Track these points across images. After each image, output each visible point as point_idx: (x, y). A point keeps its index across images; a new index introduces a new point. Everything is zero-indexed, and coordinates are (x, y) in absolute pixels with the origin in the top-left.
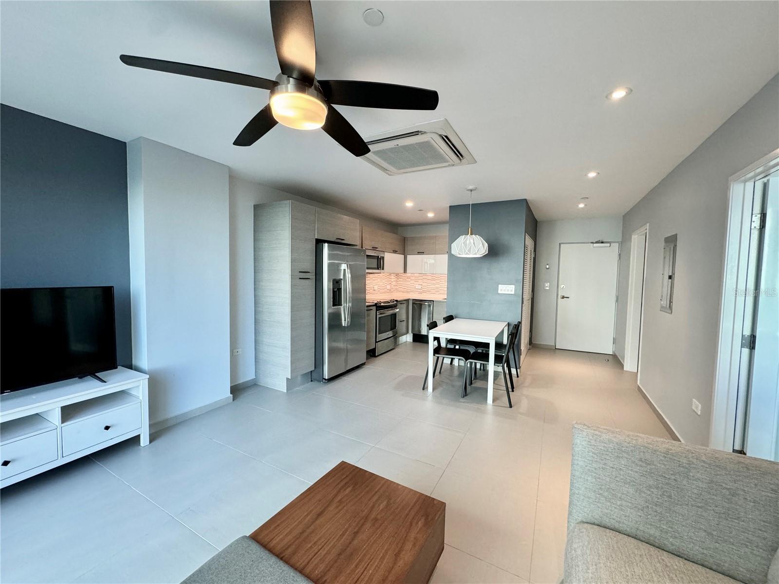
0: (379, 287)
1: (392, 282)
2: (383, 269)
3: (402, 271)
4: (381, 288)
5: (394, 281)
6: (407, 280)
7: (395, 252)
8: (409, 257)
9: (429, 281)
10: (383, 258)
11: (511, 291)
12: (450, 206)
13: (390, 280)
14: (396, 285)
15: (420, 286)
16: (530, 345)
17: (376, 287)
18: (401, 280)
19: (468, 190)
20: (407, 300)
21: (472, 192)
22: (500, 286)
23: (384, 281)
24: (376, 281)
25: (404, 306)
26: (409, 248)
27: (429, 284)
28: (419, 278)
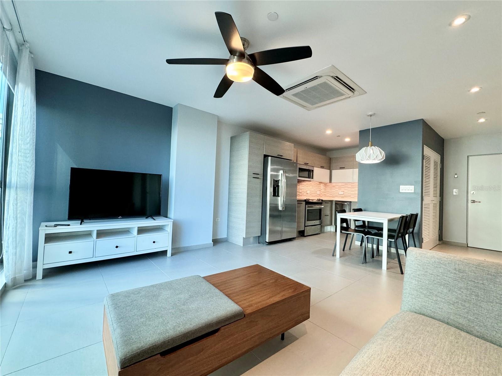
0: (311, 192)
1: (321, 189)
2: (312, 178)
3: (329, 181)
4: (312, 193)
5: (323, 189)
6: (333, 188)
7: (322, 167)
8: (333, 171)
9: (349, 189)
10: (313, 171)
11: (411, 190)
12: (360, 131)
13: (320, 188)
14: (325, 192)
15: (342, 192)
17: (308, 192)
18: (329, 188)
19: (368, 116)
20: (331, 201)
21: (372, 117)
22: (401, 186)
23: (315, 188)
24: (309, 188)
25: (329, 205)
26: (333, 165)
27: (349, 191)
28: (342, 187)
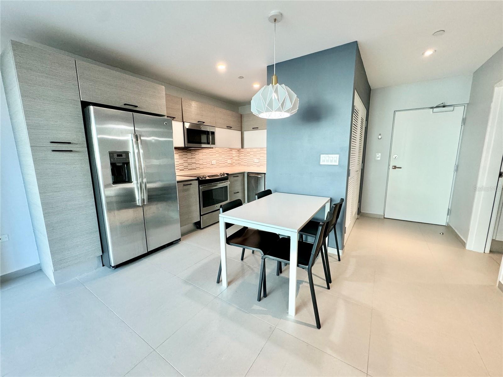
0: (217, 162)
1: (233, 157)
2: (214, 143)
3: (240, 147)
4: (220, 162)
5: (236, 156)
6: (248, 155)
7: (229, 128)
8: (246, 134)
11: (335, 161)
12: (268, 67)
13: (231, 155)
14: (239, 160)
15: (258, 160)
16: (358, 214)
17: (214, 162)
18: (243, 155)
20: (243, 174)
22: (322, 156)
23: (223, 156)
24: (214, 156)
25: (240, 178)
26: (245, 125)
28: (258, 152)
